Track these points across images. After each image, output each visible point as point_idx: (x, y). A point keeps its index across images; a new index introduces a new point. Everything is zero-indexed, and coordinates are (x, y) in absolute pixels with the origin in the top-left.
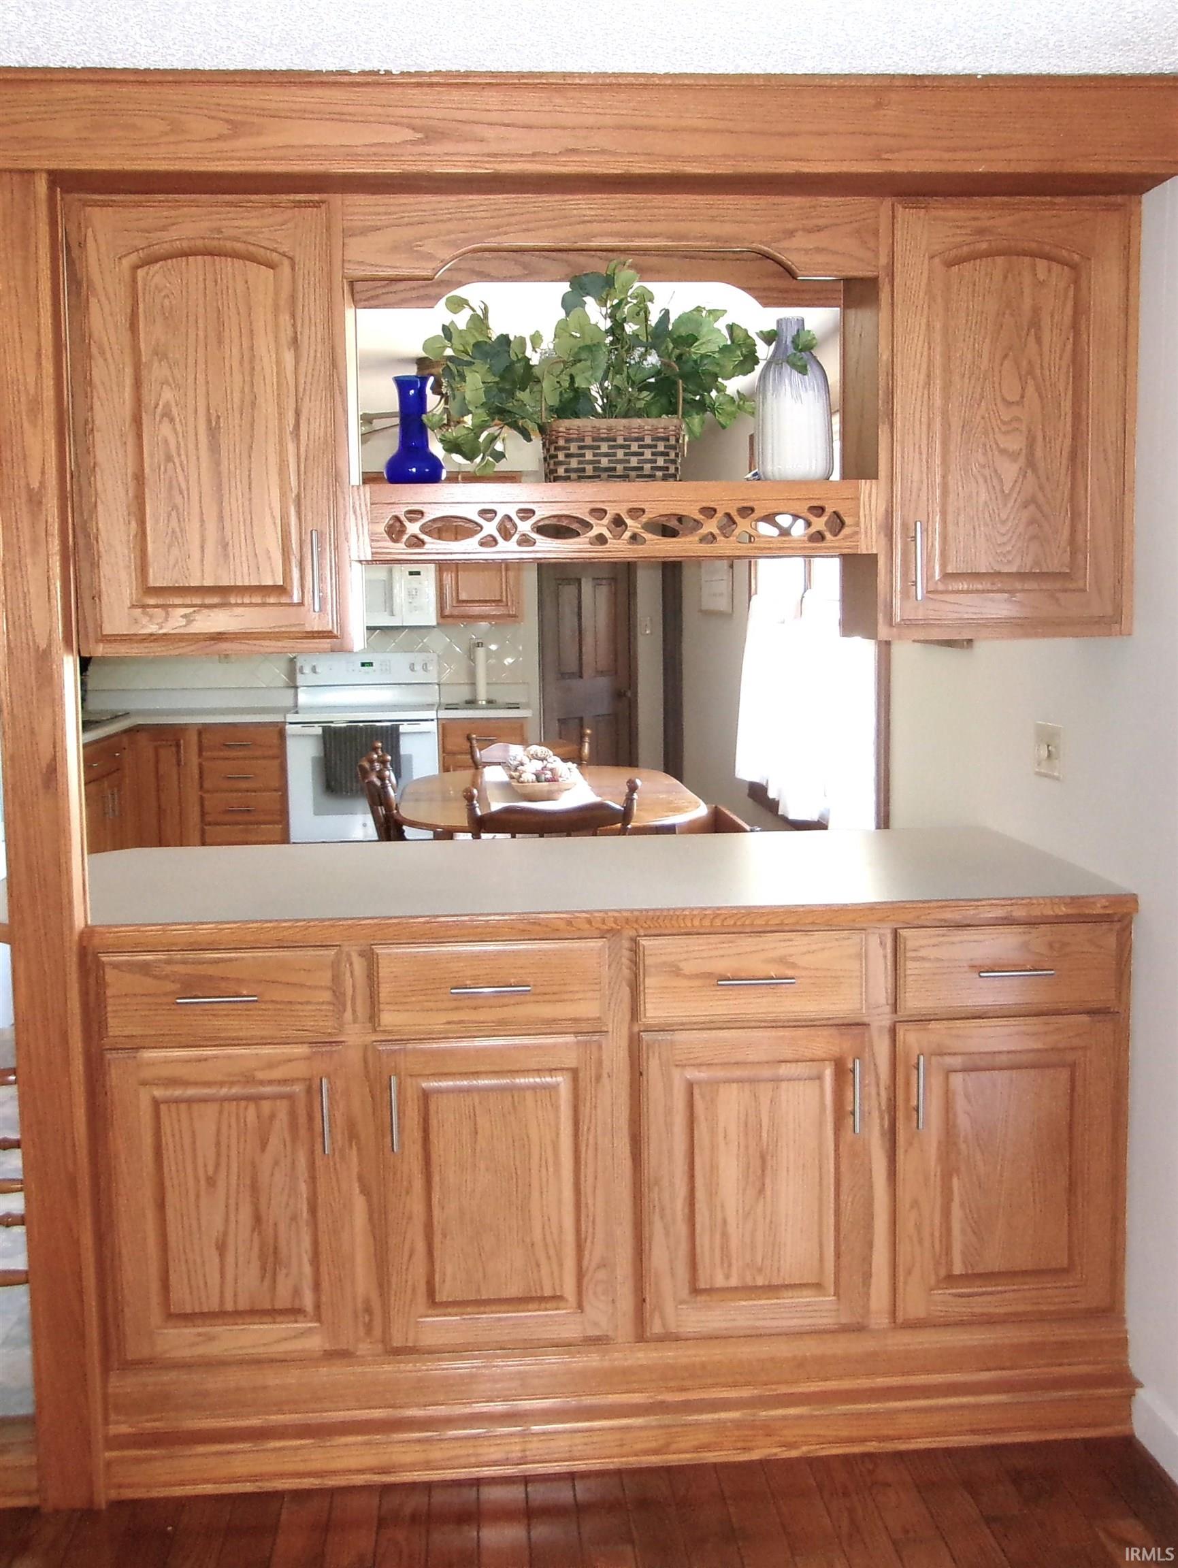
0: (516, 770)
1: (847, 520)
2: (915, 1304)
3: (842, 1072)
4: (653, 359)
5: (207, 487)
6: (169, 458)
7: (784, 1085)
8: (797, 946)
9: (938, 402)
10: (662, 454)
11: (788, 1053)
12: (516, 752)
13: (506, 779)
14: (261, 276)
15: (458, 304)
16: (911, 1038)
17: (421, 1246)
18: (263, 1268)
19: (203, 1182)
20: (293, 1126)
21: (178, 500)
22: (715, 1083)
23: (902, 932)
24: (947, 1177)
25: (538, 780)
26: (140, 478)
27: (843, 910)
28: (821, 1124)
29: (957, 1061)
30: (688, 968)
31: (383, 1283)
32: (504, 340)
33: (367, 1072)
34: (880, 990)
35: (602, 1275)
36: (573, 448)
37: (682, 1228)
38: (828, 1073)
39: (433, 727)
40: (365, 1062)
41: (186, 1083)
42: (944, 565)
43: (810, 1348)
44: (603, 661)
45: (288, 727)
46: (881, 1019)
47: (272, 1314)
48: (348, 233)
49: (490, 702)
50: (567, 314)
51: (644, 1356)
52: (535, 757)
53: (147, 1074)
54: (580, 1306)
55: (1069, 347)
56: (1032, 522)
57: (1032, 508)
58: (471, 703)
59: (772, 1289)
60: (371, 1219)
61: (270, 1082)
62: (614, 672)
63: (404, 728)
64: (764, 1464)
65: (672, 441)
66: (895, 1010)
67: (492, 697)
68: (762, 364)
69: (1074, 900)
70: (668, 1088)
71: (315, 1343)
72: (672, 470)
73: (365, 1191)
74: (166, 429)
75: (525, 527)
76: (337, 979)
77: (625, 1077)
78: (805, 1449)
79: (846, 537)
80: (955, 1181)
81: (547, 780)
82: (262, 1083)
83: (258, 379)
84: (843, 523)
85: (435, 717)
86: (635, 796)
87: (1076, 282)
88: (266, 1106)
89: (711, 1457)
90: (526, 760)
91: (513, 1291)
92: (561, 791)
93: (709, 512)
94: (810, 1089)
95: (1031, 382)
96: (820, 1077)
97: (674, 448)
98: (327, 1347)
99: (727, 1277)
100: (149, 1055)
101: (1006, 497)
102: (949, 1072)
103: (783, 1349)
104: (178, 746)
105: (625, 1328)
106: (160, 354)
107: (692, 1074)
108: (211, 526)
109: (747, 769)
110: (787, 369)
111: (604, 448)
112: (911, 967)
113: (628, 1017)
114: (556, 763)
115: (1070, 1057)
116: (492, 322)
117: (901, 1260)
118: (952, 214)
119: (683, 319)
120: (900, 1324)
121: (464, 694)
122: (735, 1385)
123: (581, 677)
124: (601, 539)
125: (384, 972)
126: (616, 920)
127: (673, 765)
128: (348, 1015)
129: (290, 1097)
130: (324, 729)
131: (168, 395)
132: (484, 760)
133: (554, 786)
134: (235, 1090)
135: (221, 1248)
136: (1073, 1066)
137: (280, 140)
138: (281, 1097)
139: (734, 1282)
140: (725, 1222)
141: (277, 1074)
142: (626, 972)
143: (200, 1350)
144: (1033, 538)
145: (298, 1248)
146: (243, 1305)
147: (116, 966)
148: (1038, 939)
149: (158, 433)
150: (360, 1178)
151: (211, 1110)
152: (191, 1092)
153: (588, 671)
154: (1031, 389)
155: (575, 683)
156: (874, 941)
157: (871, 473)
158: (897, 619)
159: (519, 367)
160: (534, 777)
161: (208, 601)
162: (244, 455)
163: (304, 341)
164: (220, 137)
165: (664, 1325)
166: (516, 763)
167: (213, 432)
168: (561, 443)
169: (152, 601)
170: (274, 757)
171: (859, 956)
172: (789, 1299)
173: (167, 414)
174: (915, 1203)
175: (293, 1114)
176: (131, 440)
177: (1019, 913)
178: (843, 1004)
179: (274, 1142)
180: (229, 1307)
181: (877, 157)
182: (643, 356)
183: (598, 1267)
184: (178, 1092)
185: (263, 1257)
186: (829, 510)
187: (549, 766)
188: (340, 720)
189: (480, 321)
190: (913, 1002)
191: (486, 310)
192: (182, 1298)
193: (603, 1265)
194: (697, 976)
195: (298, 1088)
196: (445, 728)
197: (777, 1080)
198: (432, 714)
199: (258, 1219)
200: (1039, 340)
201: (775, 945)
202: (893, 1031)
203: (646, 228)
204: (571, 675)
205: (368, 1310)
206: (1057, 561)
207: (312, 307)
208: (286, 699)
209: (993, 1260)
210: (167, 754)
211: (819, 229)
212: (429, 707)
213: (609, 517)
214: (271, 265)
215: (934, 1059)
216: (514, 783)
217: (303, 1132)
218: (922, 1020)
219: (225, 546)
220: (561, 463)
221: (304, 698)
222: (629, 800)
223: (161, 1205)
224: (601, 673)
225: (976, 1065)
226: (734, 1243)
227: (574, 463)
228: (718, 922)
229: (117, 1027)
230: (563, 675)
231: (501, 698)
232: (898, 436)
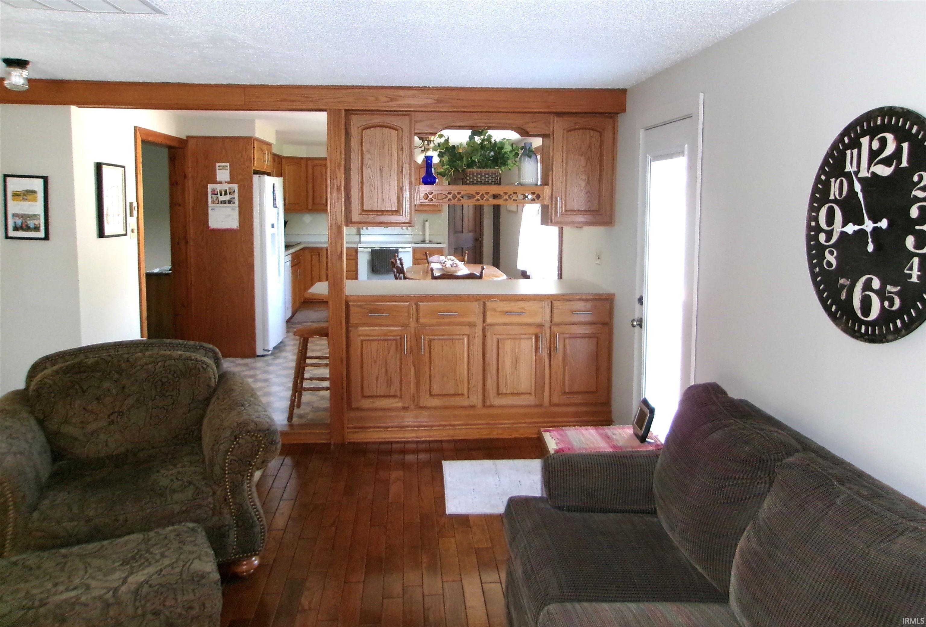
0: (444, 263)
1: (541, 196)
2: (556, 400)
3: (537, 338)
4: (492, 153)
5: (379, 184)
6: (370, 177)
7: (522, 341)
8: (526, 305)
9: (564, 166)
10: (494, 178)
11: (523, 332)
12: (442, 258)
13: (441, 267)
14: (394, 133)
15: (441, 136)
16: (555, 329)
17: (428, 380)
18: (388, 384)
19: (373, 362)
20: (397, 347)
21: (372, 188)
22: (505, 339)
23: (553, 302)
24: (564, 367)
25: (452, 267)
26: (362, 183)
27: (538, 295)
28: (531, 351)
29: (567, 336)
30: (498, 309)
31: (418, 390)
32: (453, 147)
33: (415, 334)
34: (548, 318)
35: (474, 389)
36: (471, 176)
37: (495, 377)
38: (534, 338)
39: (410, 250)
40: (415, 332)
41: (369, 336)
42: (565, 208)
43: (528, 410)
44: (471, 228)
45: (359, 249)
46: (547, 325)
47: (389, 396)
48: (416, 122)
49: (430, 241)
50: (470, 141)
51: (484, 411)
52: (449, 259)
53: (360, 333)
54: (468, 397)
55: (599, 153)
56: (588, 197)
57: (588, 193)
58: (423, 242)
59: (518, 394)
60: (415, 373)
61: (391, 336)
62: (475, 231)
63: (400, 250)
64: (515, 439)
65: (497, 174)
66: (551, 322)
67: (431, 240)
68: (520, 155)
69: (599, 294)
70: (492, 340)
71: (400, 405)
72: (496, 182)
73: (414, 366)
74: (369, 170)
75: (459, 196)
76: (409, 309)
77: (481, 337)
78: (526, 435)
79: (541, 200)
80: (566, 367)
81: (454, 267)
82: (389, 336)
83: (392, 158)
84: (540, 197)
85: (411, 246)
86: (484, 271)
87: (601, 136)
88: (390, 342)
89: (501, 437)
90: (446, 260)
91: (452, 392)
92: (459, 270)
93: (506, 193)
94: (529, 342)
95: (589, 162)
96: (531, 338)
97: (497, 176)
98: (403, 405)
99: (507, 390)
100: (361, 328)
101: (582, 190)
102: (565, 338)
103: (522, 411)
104: (319, 255)
105: (480, 405)
106: (368, 151)
107: (498, 337)
108: (380, 195)
109: (520, 266)
110: (526, 157)
111: (479, 176)
112: (555, 311)
113: (482, 322)
114: (457, 261)
115: (597, 335)
116: (450, 141)
117: (552, 388)
118: (569, 119)
119: (501, 142)
120: (552, 405)
121: (420, 238)
122: (508, 420)
123: (463, 233)
124: (478, 200)
125: (421, 309)
126: (480, 297)
127: (496, 264)
128: (411, 319)
129: (396, 340)
130: (372, 250)
131: (370, 162)
132: (431, 261)
133: (456, 269)
134: (382, 338)
135: (377, 379)
136: (598, 338)
137: (402, 102)
138: (393, 340)
139: (508, 392)
140: (506, 376)
141: (392, 334)
142: (482, 310)
143: (371, 406)
144: (589, 201)
145: (396, 380)
146: (382, 394)
147: (353, 305)
148: (589, 305)
149: (367, 172)
150: (413, 362)
151: (376, 343)
152: (371, 338)
153: (465, 231)
154: (589, 163)
155: (460, 235)
156: (546, 303)
157: (547, 184)
158: (553, 221)
159: (458, 155)
160: (450, 266)
161: (378, 214)
162: (389, 177)
163: (404, 149)
164: (388, 102)
165: (490, 403)
166: (444, 261)
167: (381, 171)
168: (468, 175)
169: (364, 213)
170: (353, 260)
171: (542, 308)
172: (522, 397)
173: (370, 167)
174: (556, 373)
175: (397, 345)
176: (360, 173)
177: (584, 297)
178: (538, 320)
179: (392, 352)
180: (378, 394)
181: (549, 108)
182: (490, 153)
183: (473, 387)
184: (367, 338)
185: (387, 381)
186: (536, 193)
187: (455, 262)
188: (377, 246)
189: (447, 141)
190: (556, 320)
191: (448, 138)
192: (367, 393)
193: (474, 386)
194: (500, 312)
195: (398, 338)
196: (415, 250)
197: (520, 339)
198: (410, 245)
199: (387, 372)
200: (591, 151)
201: (521, 304)
202: (551, 328)
203: (491, 121)
204: (459, 232)
205: (414, 396)
206: (595, 207)
207: (406, 140)
208: (356, 239)
209: (576, 388)
210: (315, 257)
211: (535, 122)
212: (408, 242)
213: (480, 194)
214: (397, 130)
215: (561, 335)
216: (444, 268)
217: (399, 349)
218: (558, 325)
219: (383, 200)
220: (468, 180)
221: (363, 239)
222: (482, 273)
223: (362, 368)
224: (470, 232)
225: (574, 337)
226: (509, 382)
227: (471, 180)
228: (506, 298)
229: (352, 320)
230: (456, 232)
231: (435, 240)
232: (554, 174)
